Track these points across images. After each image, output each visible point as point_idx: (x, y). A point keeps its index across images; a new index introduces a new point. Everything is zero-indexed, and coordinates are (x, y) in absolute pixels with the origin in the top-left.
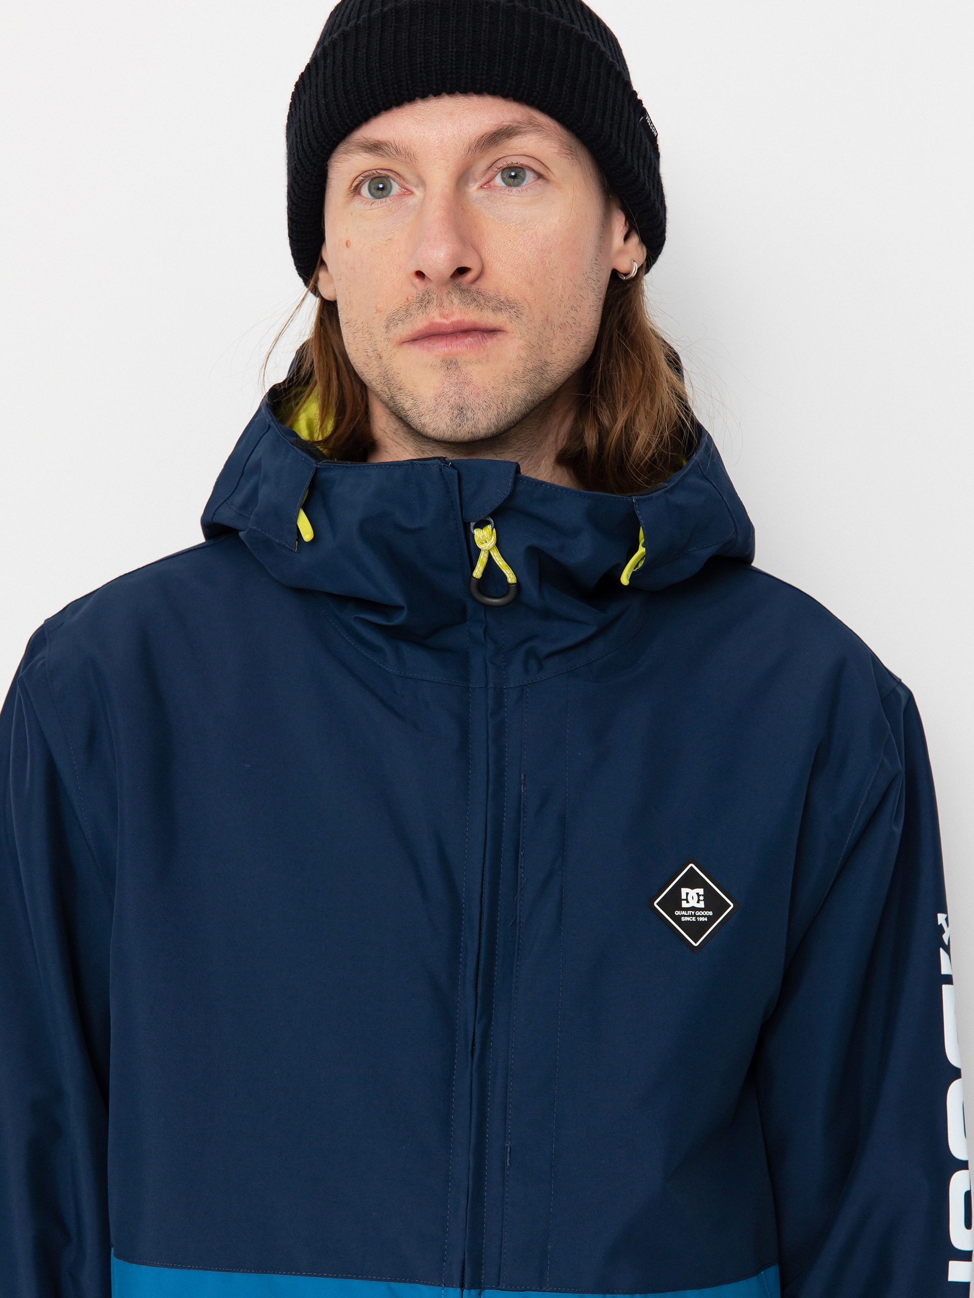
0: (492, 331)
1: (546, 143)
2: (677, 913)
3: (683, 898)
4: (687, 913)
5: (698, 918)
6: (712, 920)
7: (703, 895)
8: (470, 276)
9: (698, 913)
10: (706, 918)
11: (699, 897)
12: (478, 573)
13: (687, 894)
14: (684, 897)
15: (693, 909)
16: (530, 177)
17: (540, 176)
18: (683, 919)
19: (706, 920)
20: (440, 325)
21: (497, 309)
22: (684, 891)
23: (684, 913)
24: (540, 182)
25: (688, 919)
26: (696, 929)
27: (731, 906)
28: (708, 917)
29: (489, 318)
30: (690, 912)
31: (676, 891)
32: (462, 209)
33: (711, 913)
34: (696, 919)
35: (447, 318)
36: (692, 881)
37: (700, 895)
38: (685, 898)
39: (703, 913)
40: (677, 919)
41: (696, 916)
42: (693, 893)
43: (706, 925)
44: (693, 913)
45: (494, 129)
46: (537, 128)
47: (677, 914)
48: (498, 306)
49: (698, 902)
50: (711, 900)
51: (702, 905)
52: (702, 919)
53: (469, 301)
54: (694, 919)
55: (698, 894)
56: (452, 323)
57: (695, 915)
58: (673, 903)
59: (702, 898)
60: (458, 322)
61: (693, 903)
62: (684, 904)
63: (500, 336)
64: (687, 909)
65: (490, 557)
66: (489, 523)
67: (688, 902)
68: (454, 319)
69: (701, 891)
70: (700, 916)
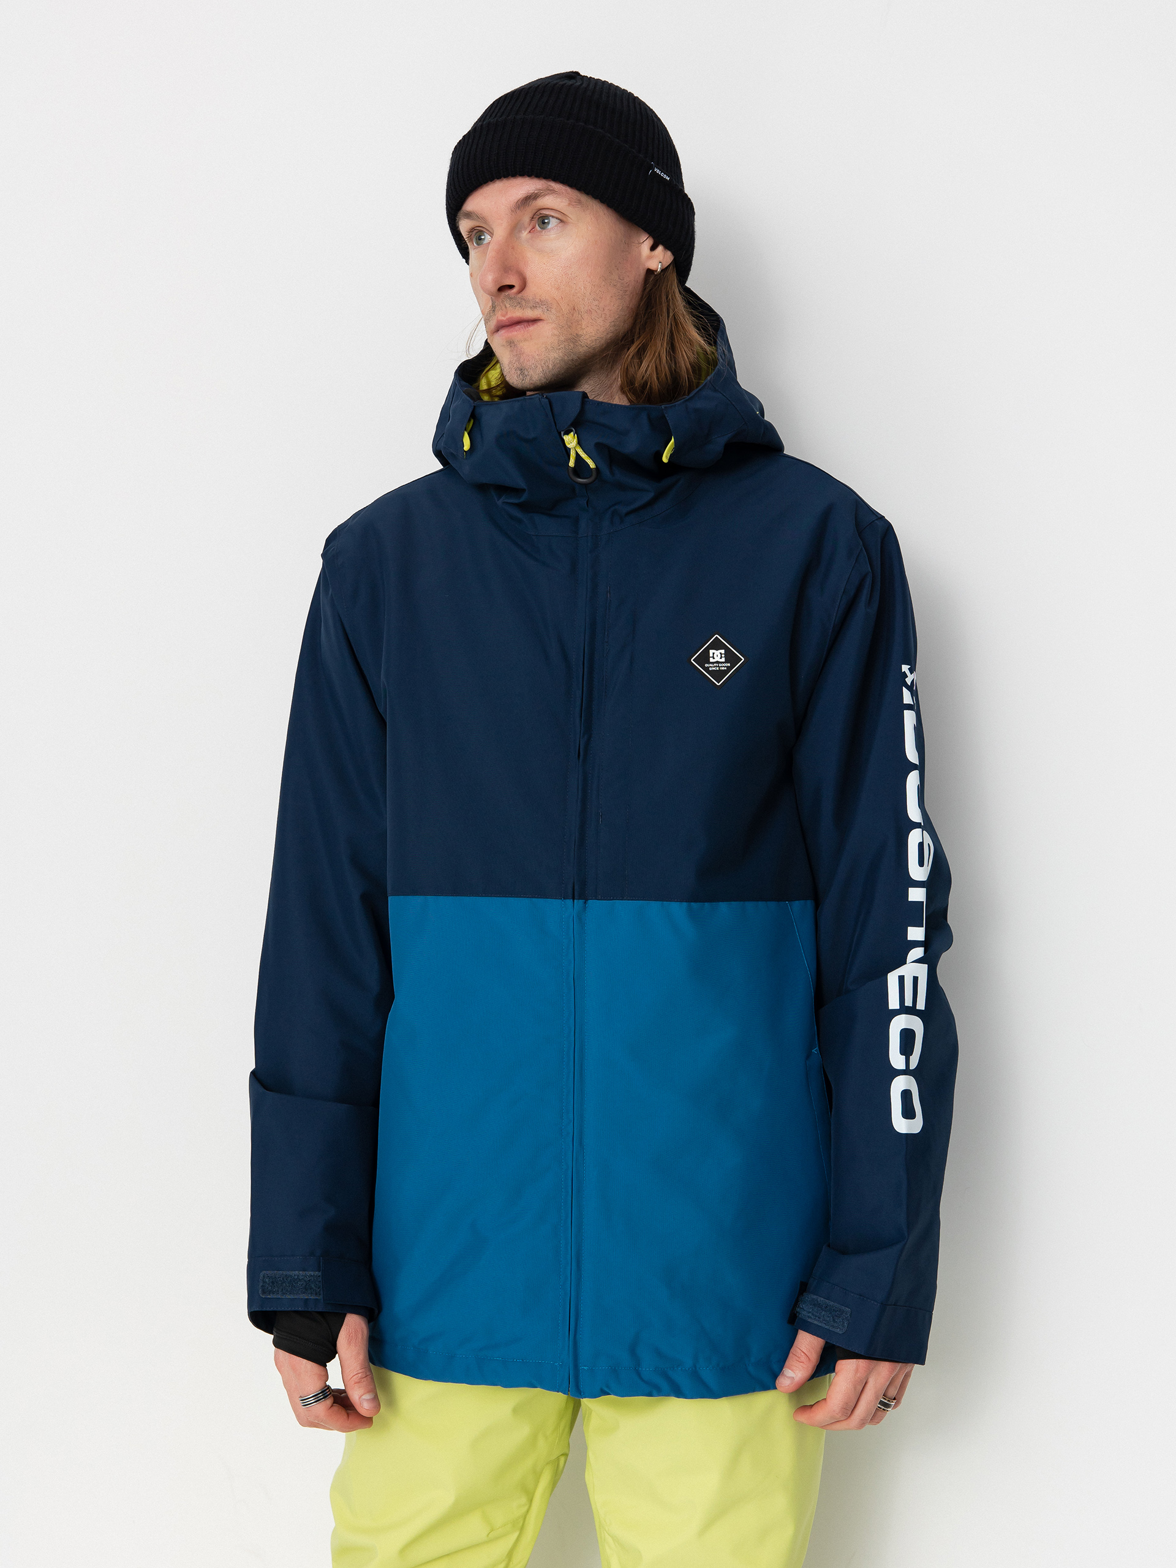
0: (535, 321)
1: (559, 200)
2: (706, 665)
4: (713, 665)
6: (729, 669)
7: (724, 654)
8: (514, 290)
9: (720, 665)
11: (721, 655)
12: (572, 464)
13: (714, 653)
14: (711, 655)
15: (717, 662)
16: (553, 222)
17: (561, 221)
18: (710, 669)
19: (726, 669)
20: (502, 321)
21: (534, 307)
22: (711, 652)
23: (711, 665)
24: (560, 225)
25: (714, 669)
26: (719, 675)
27: (743, 659)
28: (727, 667)
29: (529, 314)
30: (715, 664)
31: (706, 652)
32: (513, 248)
33: (729, 665)
34: (719, 669)
35: (504, 316)
36: (717, 645)
39: (724, 664)
40: (707, 669)
41: (719, 667)
42: (717, 653)
43: (725, 672)
44: (717, 665)
45: (526, 195)
46: (553, 192)
48: (535, 305)
49: (721, 658)
50: (730, 658)
51: (723, 660)
52: (722, 668)
53: (516, 304)
55: (721, 653)
56: (507, 319)
58: (704, 658)
59: (723, 656)
60: (510, 318)
61: (717, 659)
62: (711, 660)
63: (540, 324)
64: (713, 663)
65: (577, 454)
66: (572, 431)
67: (714, 658)
68: (507, 317)
69: (723, 651)
70: (721, 667)
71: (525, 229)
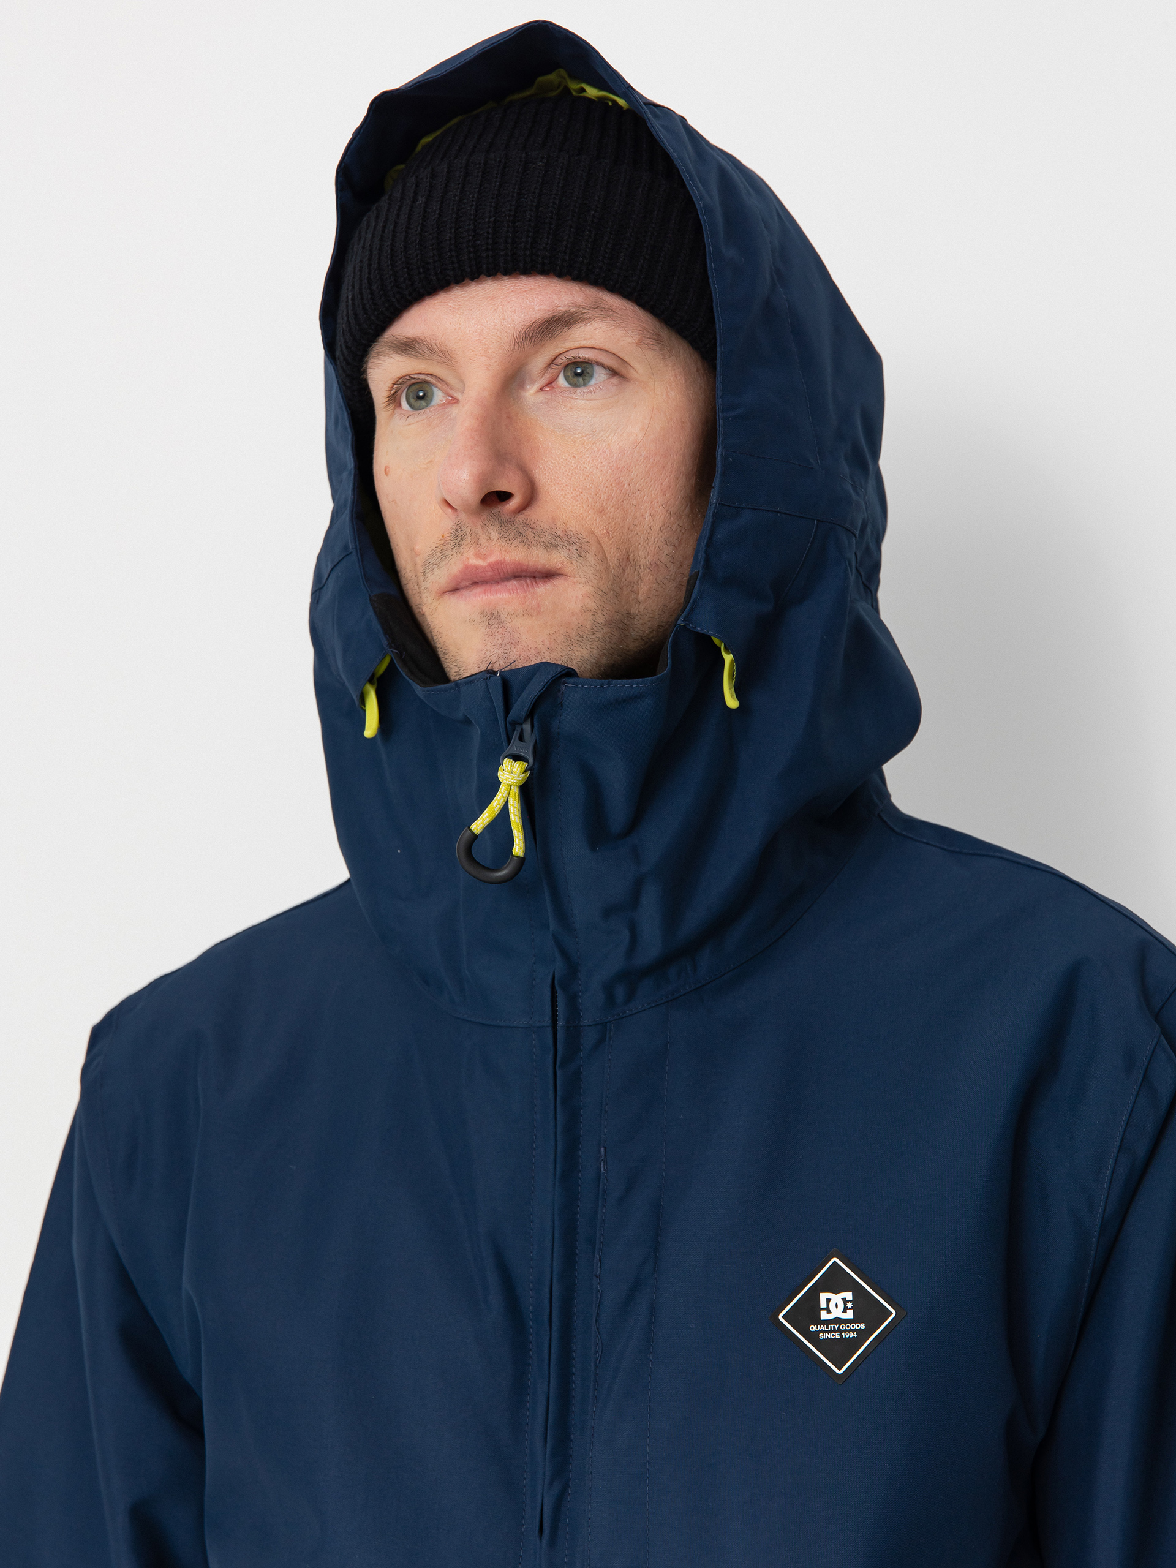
0: (548, 575)
1: (619, 332)
2: (813, 1328)
3: (821, 1307)
4: (827, 1328)
5: (843, 1334)
6: (863, 1335)
7: (851, 1301)
8: (514, 503)
9: (843, 1327)
10: (855, 1333)
11: (845, 1305)
13: (828, 1300)
14: (823, 1305)
15: (837, 1321)
16: (600, 375)
17: (614, 373)
18: (821, 1336)
19: (856, 1336)
20: (477, 567)
21: (550, 546)
22: (823, 1297)
23: (823, 1327)
24: (615, 380)
25: (829, 1336)
26: (839, 1349)
27: (892, 1313)
28: (859, 1331)
29: (540, 558)
30: (832, 1326)
31: (812, 1298)
32: (509, 417)
33: (862, 1326)
34: (841, 1335)
35: (484, 558)
36: (835, 1282)
37: (848, 1301)
38: (826, 1307)
39: (851, 1326)
40: (813, 1338)
41: (841, 1332)
42: (837, 1298)
43: (855, 1344)
44: (836, 1327)
45: (547, 316)
46: (608, 313)
47: (813, 1330)
48: (553, 541)
49: (845, 1311)
50: (864, 1308)
51: (850, 1315)
52: (848, 1335)
53: (512, 535)
54: (837, 1335)
55: (844, 1300)
56: (490, 565)
57: (839, 1330)
58: (809, 1311)
59: (850, 1305)
60: (498, 563)
61: (837, 1313)
62: (824, 1315)
63: (557, 582)
64: (827, 1322)
67: (829, 1312)
68: (492, 559)
69: (849, 1296)
70: (845, 1331)
71: (533, 382)
